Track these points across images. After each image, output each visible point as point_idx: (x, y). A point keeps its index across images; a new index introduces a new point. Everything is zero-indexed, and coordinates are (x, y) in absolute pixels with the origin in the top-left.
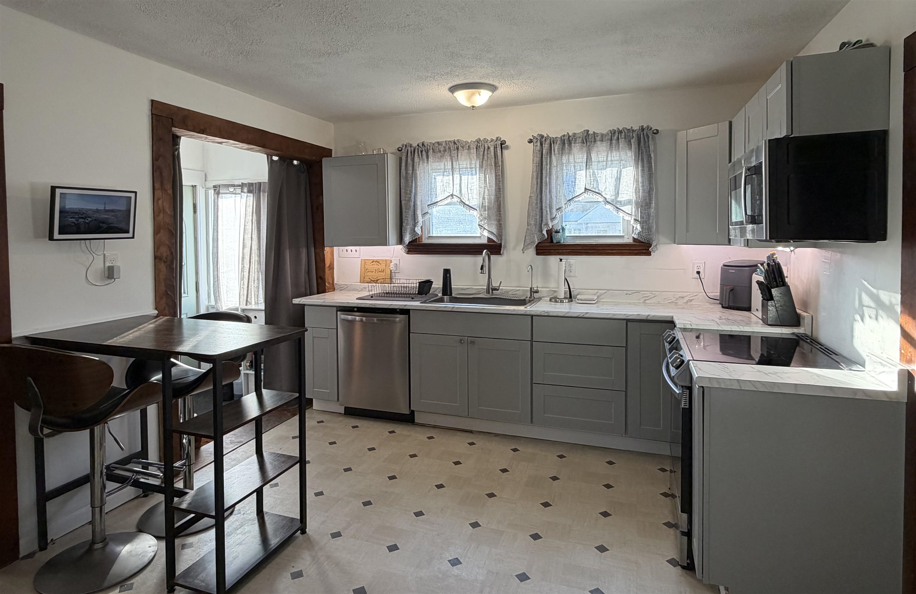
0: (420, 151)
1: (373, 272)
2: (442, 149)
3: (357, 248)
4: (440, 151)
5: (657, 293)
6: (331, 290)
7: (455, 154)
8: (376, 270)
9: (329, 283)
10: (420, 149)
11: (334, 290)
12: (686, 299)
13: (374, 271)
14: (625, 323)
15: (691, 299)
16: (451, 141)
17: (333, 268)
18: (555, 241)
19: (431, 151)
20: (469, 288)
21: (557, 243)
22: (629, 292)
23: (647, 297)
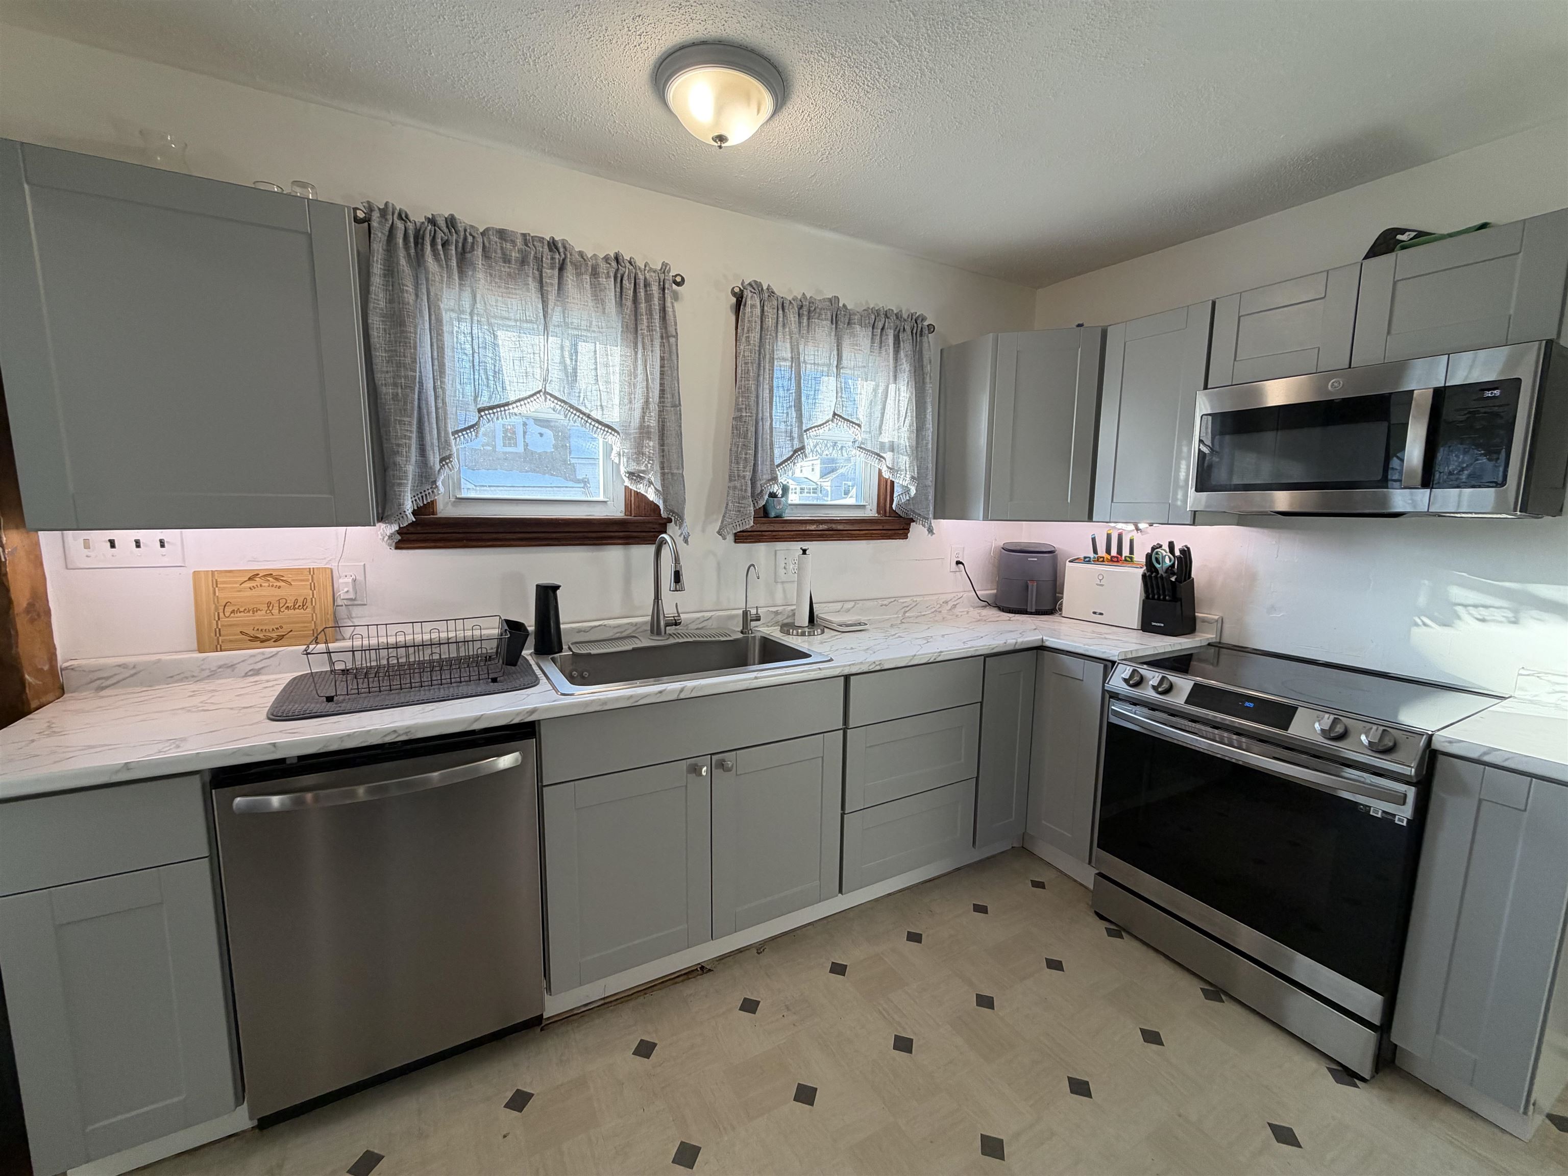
0: (439, 241)
1: (255, 611)
2: (513, 254)
3: (167, 534)
4: (506, 260)
5: (918, 599)
6: (50, 697)
7: (551, 277)
8: (269, 604)
9: (38, 672)
10: (440, 235)
11: (61, 691)
12: (951, 604)
13: (265, 607)
14: (983, 660)
15: (955, 603)
16: (541, 240)
17: (48, 613)
18: (773, 514)
19: (479, 252)
20: (596, 627)
21: (774, 517)
22: (885, 602)
23: (907, 607)
